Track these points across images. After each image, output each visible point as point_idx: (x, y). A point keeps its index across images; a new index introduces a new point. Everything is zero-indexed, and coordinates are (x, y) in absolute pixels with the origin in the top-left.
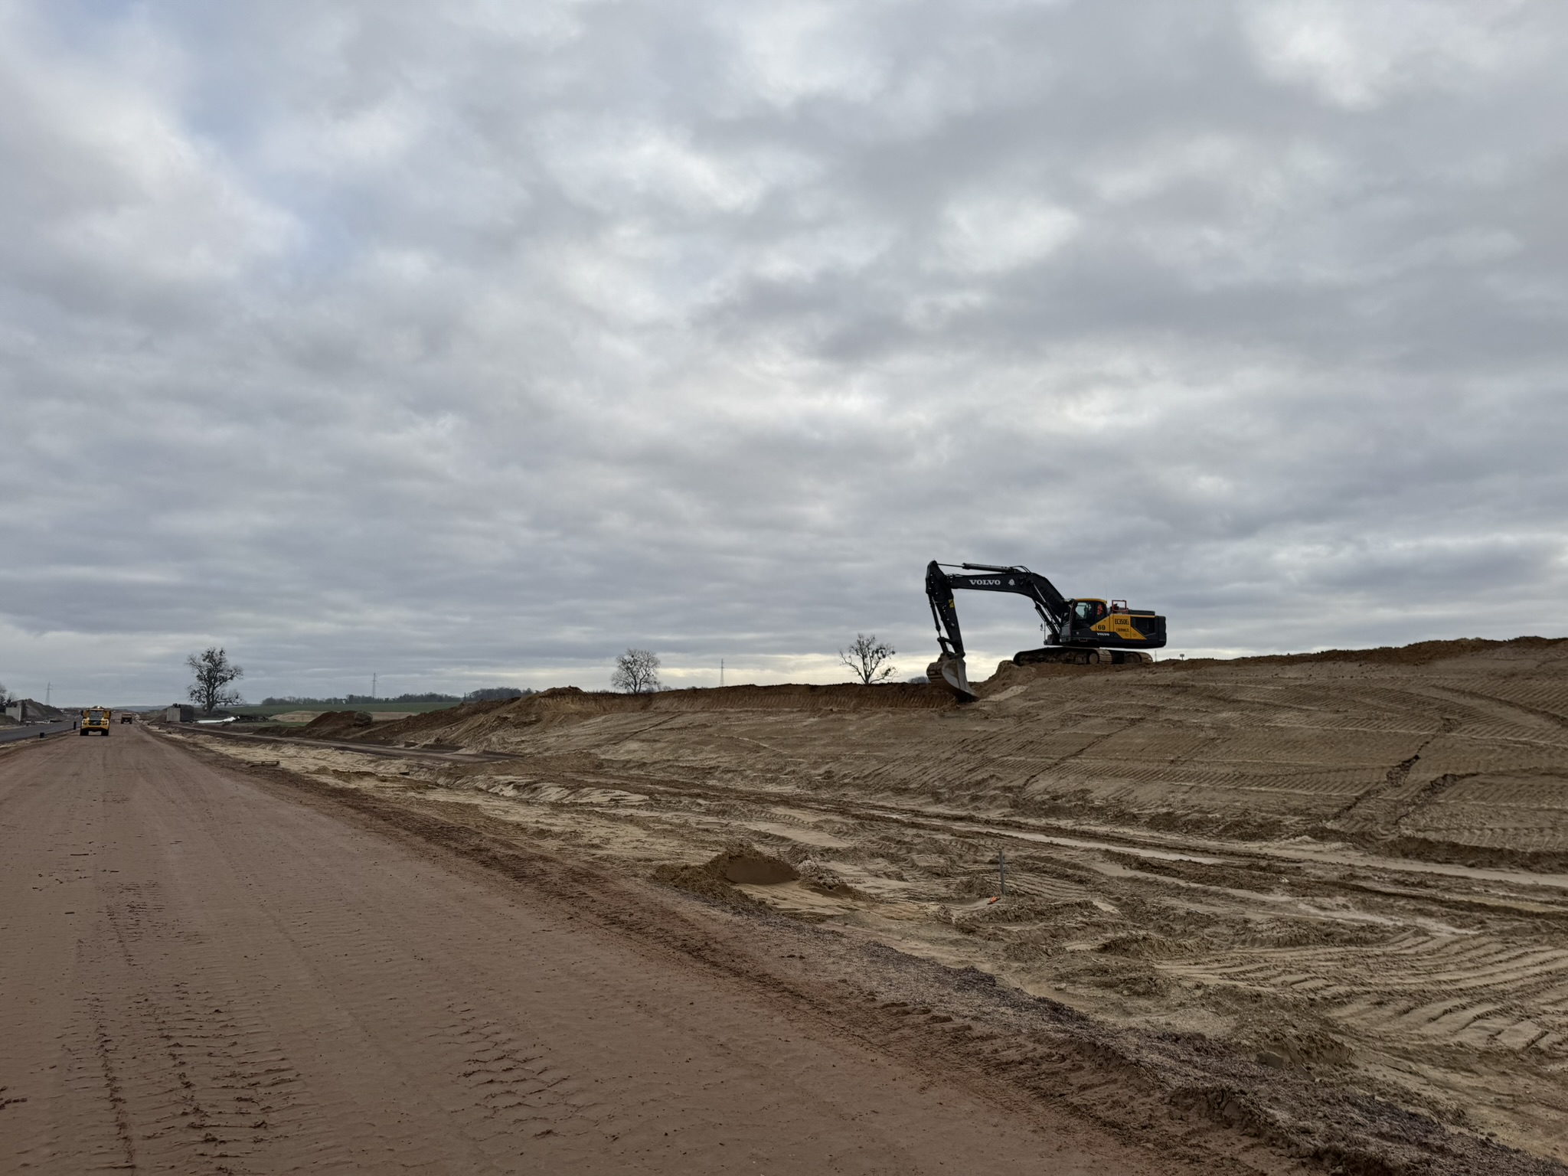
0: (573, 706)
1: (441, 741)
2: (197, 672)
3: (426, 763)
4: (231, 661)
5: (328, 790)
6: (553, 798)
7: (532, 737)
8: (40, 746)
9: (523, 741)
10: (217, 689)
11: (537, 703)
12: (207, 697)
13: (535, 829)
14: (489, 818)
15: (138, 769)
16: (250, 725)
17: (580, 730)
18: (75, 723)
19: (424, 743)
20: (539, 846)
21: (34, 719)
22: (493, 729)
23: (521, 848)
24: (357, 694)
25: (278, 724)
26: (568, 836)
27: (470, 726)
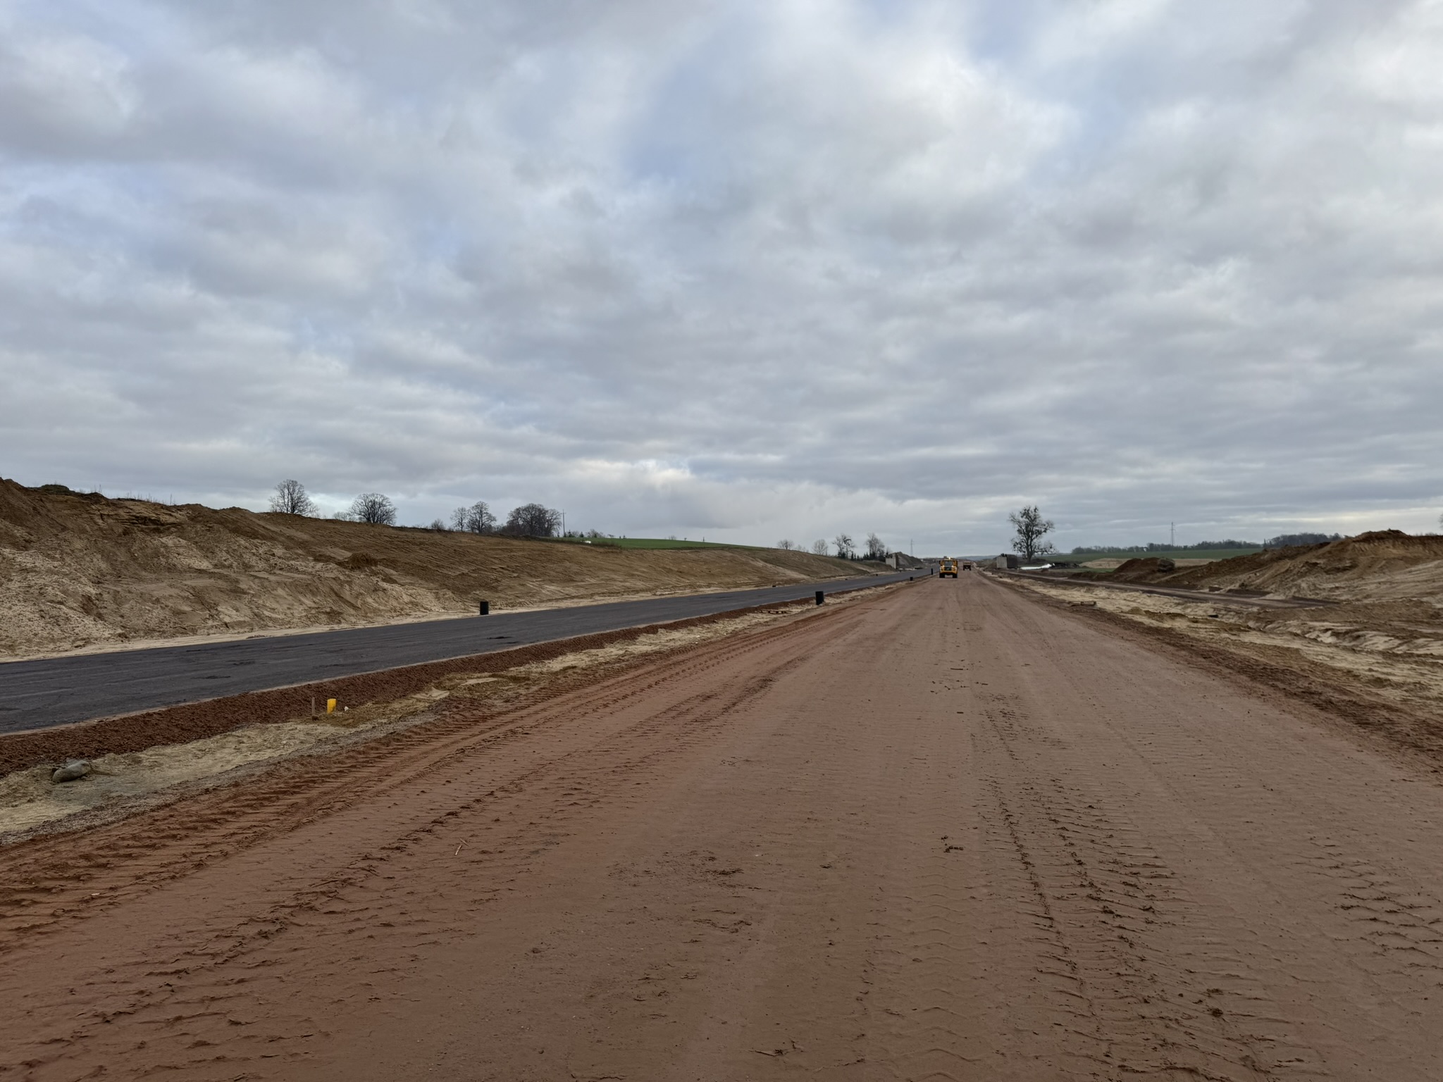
0: (1394, 551)
1: (1246, 586)
2: (1017, 527)
3: (1233, 607)
4: (1044, 517)
5: (1145, 629)
6: (1381, 647)
7: (1348, 583)
8: (912, 587)
9: (1337, 588)
10: (1035, 541)
11: (1350, 548)
12: (1027, 548)
13: (1370, 678)
14: (1313, 663)
15: (984, 606)
16: (1065, 571)
17: (1406, 576)
18: (932, 570)
19: (1229, 588)
20: (1377, 694)
21: (904, 566)
22: (1302, 575)
23: (1358, 695)
24: (1157, 542)
25: (1088, 570)
26: (1412, 687)
27: (1276, 571)
